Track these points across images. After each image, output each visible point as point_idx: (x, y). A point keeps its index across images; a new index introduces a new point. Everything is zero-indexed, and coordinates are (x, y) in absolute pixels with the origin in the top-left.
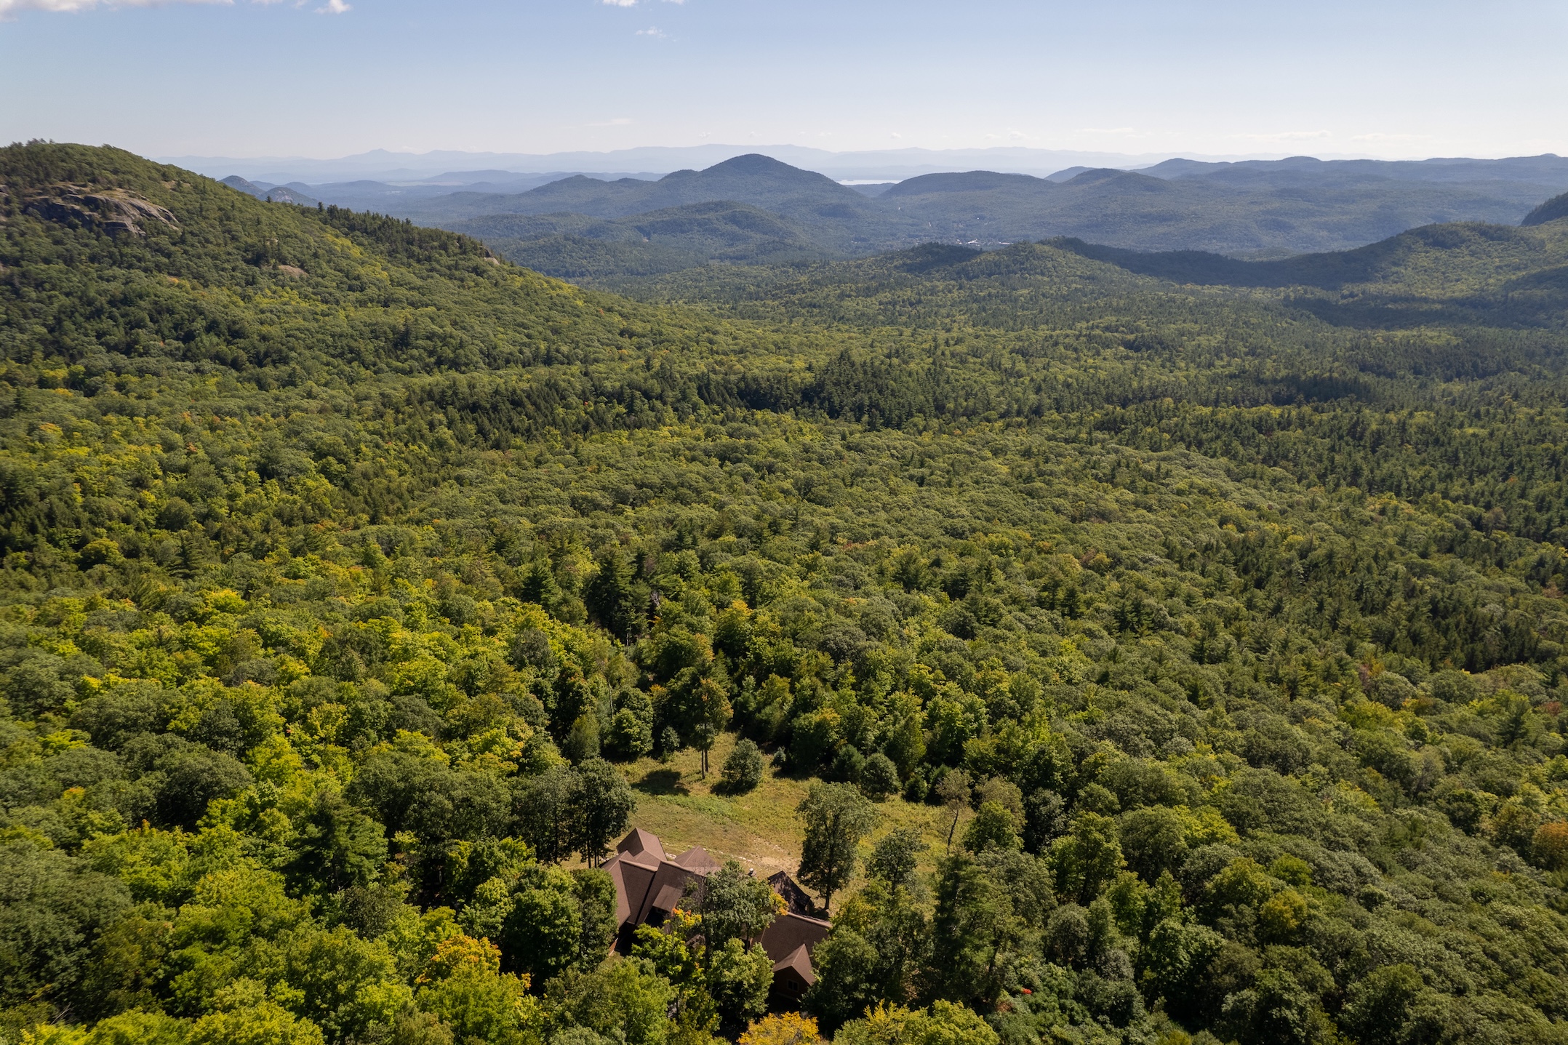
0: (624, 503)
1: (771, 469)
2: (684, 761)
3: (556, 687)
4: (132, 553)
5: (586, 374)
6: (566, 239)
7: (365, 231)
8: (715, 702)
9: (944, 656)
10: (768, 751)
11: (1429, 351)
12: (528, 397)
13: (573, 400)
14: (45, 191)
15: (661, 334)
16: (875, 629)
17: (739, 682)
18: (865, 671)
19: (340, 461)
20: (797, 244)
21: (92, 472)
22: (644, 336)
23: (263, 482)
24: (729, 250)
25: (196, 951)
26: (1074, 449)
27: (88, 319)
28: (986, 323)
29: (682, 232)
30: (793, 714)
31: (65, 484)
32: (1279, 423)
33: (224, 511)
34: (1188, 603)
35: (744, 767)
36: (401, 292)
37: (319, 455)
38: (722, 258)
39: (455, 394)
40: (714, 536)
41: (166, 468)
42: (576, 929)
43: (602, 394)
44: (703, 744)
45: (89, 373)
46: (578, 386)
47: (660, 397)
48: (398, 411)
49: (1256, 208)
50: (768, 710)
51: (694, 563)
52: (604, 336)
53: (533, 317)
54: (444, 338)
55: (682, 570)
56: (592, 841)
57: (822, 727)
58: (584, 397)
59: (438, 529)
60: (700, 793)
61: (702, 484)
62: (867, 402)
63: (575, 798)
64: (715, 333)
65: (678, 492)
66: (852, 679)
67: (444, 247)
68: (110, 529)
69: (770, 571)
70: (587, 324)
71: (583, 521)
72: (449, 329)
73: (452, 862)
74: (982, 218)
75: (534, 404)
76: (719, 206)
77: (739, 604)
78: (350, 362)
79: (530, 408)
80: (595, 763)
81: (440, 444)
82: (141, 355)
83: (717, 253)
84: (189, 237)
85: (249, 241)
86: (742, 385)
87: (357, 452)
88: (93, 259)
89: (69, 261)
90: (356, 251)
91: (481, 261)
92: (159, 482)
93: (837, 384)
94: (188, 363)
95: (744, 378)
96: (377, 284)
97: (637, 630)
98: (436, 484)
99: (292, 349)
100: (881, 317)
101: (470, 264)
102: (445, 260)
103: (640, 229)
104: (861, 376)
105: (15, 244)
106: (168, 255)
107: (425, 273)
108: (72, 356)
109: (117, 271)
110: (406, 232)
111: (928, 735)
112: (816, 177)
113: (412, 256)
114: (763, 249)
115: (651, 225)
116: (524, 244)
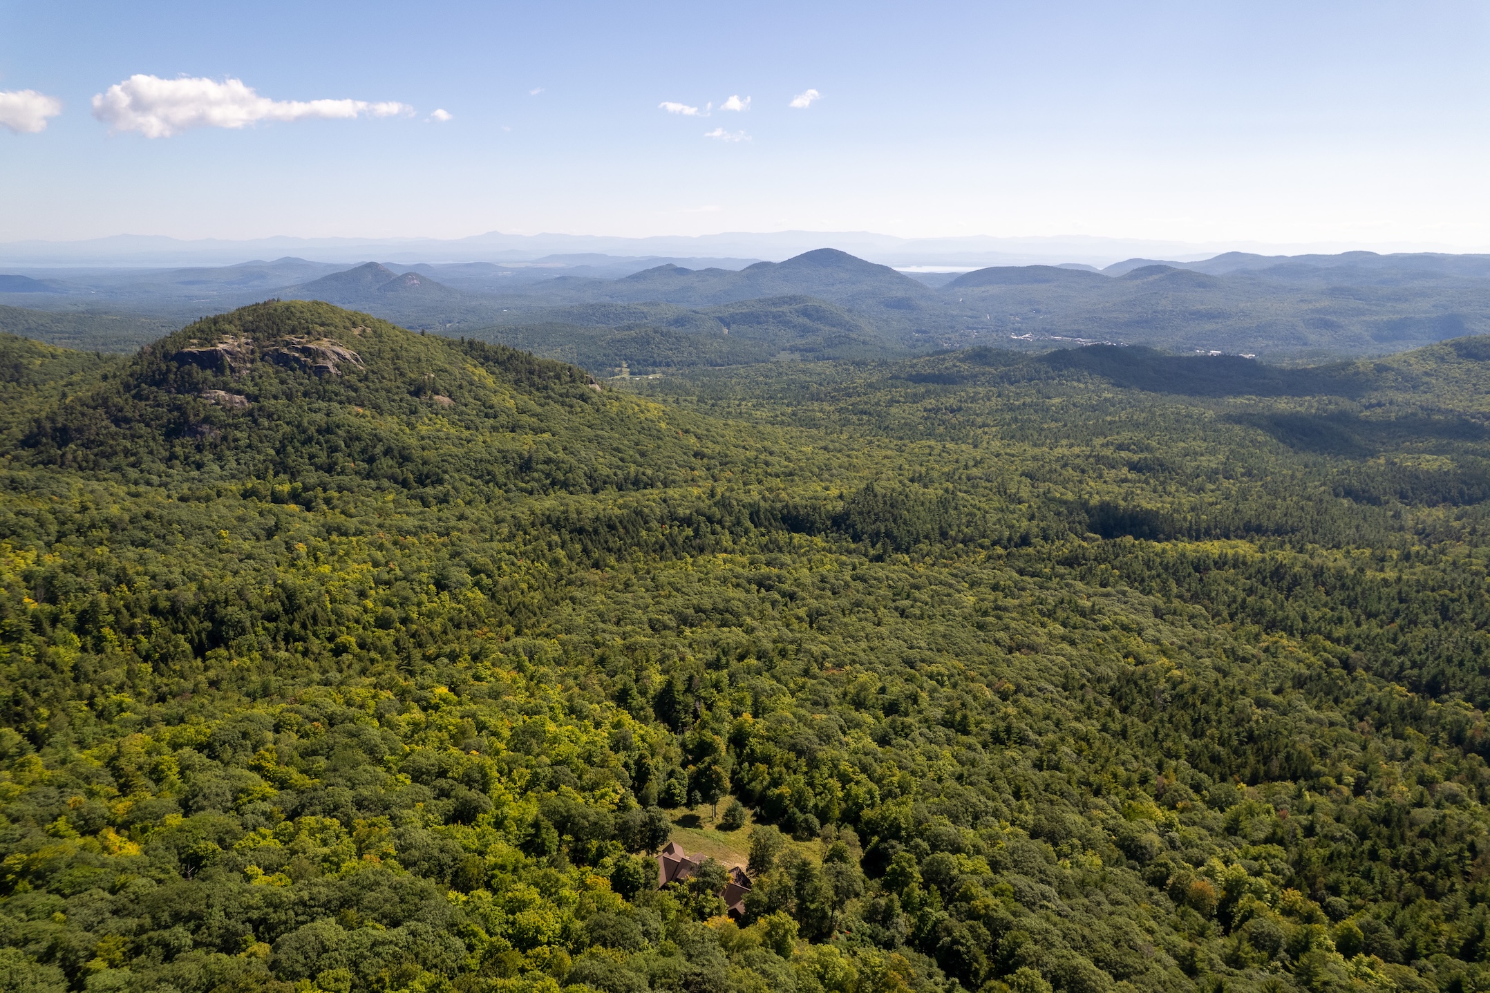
0: (685, 624)
1: (792, 597)
2: (703, 810)
3: (636, 763)
4: (362, 646)
5: (665, 501)
6: (656, 332)
7: (497, 362)
8: (719, 778)
9: (863, 757)
10: (751, 808)
11: (1417, 477)
12: (621, 522)
13: (654, 524)
14: (277, 343)
15: (726, 456)
16: (825, 738)
17: (740, 764)
18: (814, 764)
19: (489, 576)
20: (861, 338)
21: (334, 585)
22: (713, 458)
23: (438, 593)
24: (800, 342)
25: (497, 872)
26: (1035, 584)
27: (303, 444)
28: (1013, 437)
29: (759, 323)
30: (768, 788)
31: (320, 595)
32: (1216, 563)
33: (415, 616)
34: (1057, 725)
35: (734, 816)
36: (525, 419)
37: (475, 572)
38: (792, 350)
39: (567, 519)
40: (741, 658)
41: (378, 582)
42: (642, 881)
43: (676, 519)
44: (712, 800)
45: (306, 488)
46: (658, 511)
47: (720, 522)
48: (525, 533)
49: (1305, 307)
50: (753, 784)
51: (726, 681)
52: (681, 458)
53: (626, 442)
54: (557, 463)
55: (717, 686)
56: (652, 847)
57: (781, 796)
58: (662, 521)
59: (563, 644)
60: (709, 828)
61: (742, 609)
62: (883, 530)
63: (645, 824)
64: (771, 454)
65: (725, 615)
66: (805, 769)
67: (558, 377)
68: (348, 628)
69: (772, 689)
70: (668, 447)
71: (656, 641)
72: (561, 455)
73: (589, 850)
74: (1038, 311)
75: (625, 528)
76: (793, 299)
77: (747, 716)
78: (487, 483)
79: (622, 531)
80: (655, 809)
81: (556, 562)
82: (338, 474)
83: (788, 345)
84: (371, 376)
85: (412, 376)
86: (785, 511)
87: (499, 568)
88: (305, 394)
89: (290, 397)
90: (490, 381)
91: (585, 388)
92: (373, 592)
93: (861, 513)
94: (372, 481)
95: (787, 506)
96: (506, 411)
97: (684, 724)
98: (557, 603)
99: (446, 472)
100: (921, 427)
101: (579, 391)
102: (557, 387)
103: (721, 319)
104: (881, 505)
105: (256, 385)
106: (356, 390)
107: (543, 401)
108: (293, 475)
109: (323, 404)
110: (529, 363)
111: (844, 805)
112: (884, 270)
113: (533, 385)
114: (830, 343)
115: (732, 316)
116: (618, 335)
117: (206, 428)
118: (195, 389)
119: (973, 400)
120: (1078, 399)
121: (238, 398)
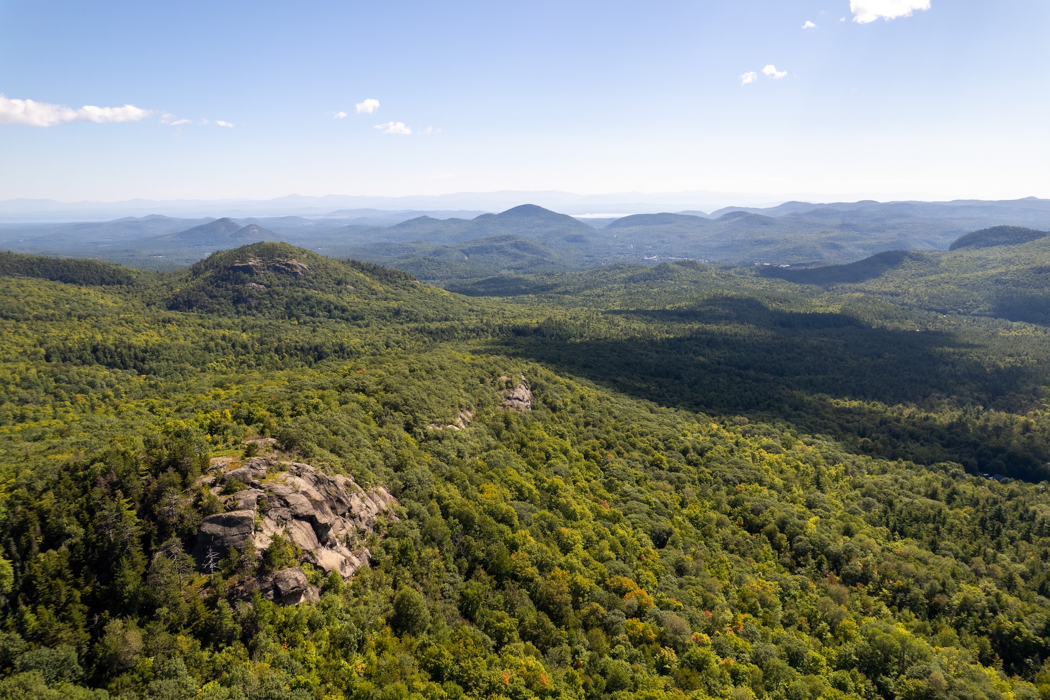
5: (461, 324)
6: (425, 259)
7: (368, 271)
13: (459, 331)
14: (273, 261)
15: (484, 311)
20: (551, 261)
22: (478, 311)
24: (513, 264)
27: (297, 305)
29: (487, 253)
36: (389, 295)
38: (509, 268)
39: (424, 330)
45: (305, 323)
46: (459, 328)
47: (487, 331)
49: (824, 236)
52: (463, 311)
53: (437, 305)
54: (410, 312)
58: (462, 330)
67: (400, 277)
70: (456, 307)
72: (410, 308)
74: (663, 242)
76: (508, 238)
78: (383, 319)
79: (447, 333)
82: (317, 317)
83: (506, 265)
84: (317, 276)
85: (335, 277)
86: (514, 328)
88: (291, 285)
89: (284, 285)
90: (368, 279)
91: (412, 282)
93: (546, 328)
94: (332, 320)
95: (515, 326)
96: (380, 292)
99: (364, 315)
101: (410, 284)
102: (400, 282)
103: (463, 251)
105: (268, 280)
106: (312, 283)
107: (395, 288)
109: (300, 289)
110: (384, 271)
112: (565, 218)
113: (388, 280)
114: (532, 264)
115: (470, 249)
116: (402, 262)
117: (250, 300)
118: (243, 282)
119: (611, 290)
120: (668, 289)
121: (261, 286)
